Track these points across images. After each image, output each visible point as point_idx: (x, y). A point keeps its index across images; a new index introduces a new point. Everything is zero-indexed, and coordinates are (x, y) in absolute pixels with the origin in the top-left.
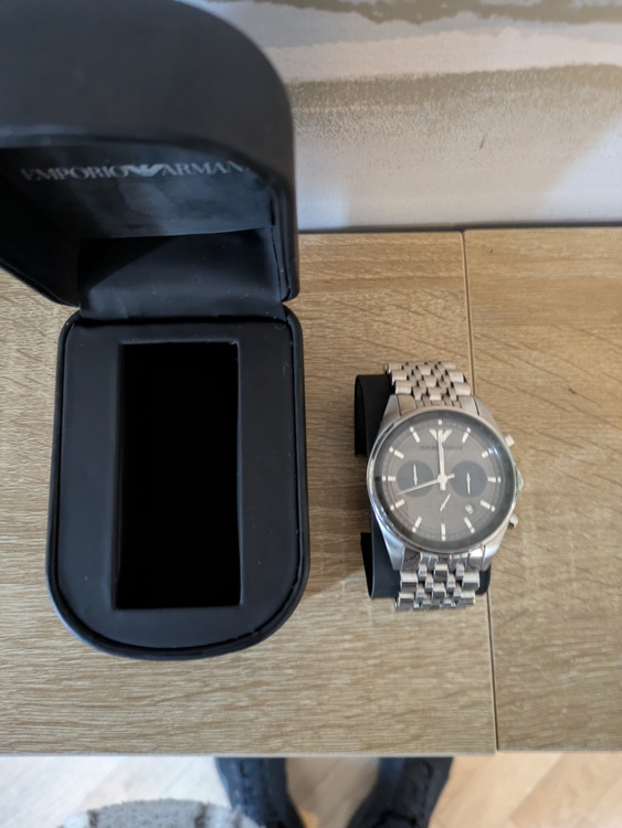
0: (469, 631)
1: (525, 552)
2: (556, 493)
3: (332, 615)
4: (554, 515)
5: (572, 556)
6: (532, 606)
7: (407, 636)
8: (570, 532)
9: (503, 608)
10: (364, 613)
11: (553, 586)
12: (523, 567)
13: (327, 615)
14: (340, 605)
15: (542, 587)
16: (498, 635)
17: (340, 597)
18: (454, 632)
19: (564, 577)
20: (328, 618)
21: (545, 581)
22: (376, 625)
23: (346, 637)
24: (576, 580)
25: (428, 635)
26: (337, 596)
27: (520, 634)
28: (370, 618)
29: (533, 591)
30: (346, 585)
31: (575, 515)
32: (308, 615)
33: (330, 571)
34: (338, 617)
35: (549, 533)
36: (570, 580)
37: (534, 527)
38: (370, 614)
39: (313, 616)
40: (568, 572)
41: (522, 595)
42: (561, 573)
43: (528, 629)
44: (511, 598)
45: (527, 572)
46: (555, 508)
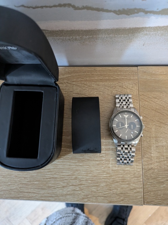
0: (137, 173)
1: (152, 153)
3: (101, 167)
5: (165, 154)
6: (154, 167)
7: (120, 173)
8: (164, 148)
9: (146, 167)
10: (109, 167)
11: (159, 162)
12: (152, 157)
13: (100, 167)
14: (103, 165)
15: (157, 162)
16: (144, 174)
17: (103, 163)
18: (133, 173)
19: (162, 159)
20: (100, 168)
21: (158, 160)
22: (112, 170)
23: (104, 173)
24: (166, 160)
25: (126, 173)
26: (102, 162)
27: (150, 174)
28: (111, 168)
29: (154, 163)
30: (105, 160)
31: (166, 143)
32: (95, 167)
33: (100, 156)
34: (102, 168)
35: (159, 148)
36: (164, 161)
37: (155, 146)
38: (111, 167)
39: (96, 167)
40: (164, 158)
41: (151, 164)
43: (153, 173)
44: (148, 165)
45: (153, 158)
46: (161, 141)
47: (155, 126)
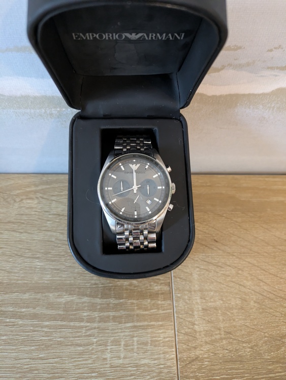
0: (166, 371)
1: (196, 323)
2: (211, 291)
3: (86, 360)
4: (211, 302)
5: (222, 325)
6: (201, 354)
7: (129, 373)
8: (219, 312)
9: (185, 355)
10: (105, 359)
11: (212, 342)
12: (195, 331)
13: (83, 360)
14: (92, 354)
15: (206, 343)
16: (182, 372)
17: (92, 350)
18: (157, 371)
19: (218, 337)
20: (84, 362)
21: (208, 339)
22: (111, 367)
23: (93, 375)
24: (225, 339)
25: (142, 372)
26: (91, 348)
27: (195, 372)
28: (108, 362)
29: (202, 346)
30: (96, 342)
31: (222, 302)
32: (73, 360)
33: (88, 334)
34: (90, 362)
35: (209, 312)
36: (221, 339)
37: (200, 309)
38: (109, 359)
39: (76, 361)
40: (220, 334)
41: (195, 348)
42: (216, 334)
43: (200, 369)
44: (189, 350)
45: (198, 334)
46: (211, 298)
47: (198, 269)
